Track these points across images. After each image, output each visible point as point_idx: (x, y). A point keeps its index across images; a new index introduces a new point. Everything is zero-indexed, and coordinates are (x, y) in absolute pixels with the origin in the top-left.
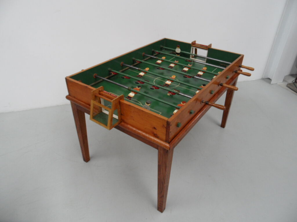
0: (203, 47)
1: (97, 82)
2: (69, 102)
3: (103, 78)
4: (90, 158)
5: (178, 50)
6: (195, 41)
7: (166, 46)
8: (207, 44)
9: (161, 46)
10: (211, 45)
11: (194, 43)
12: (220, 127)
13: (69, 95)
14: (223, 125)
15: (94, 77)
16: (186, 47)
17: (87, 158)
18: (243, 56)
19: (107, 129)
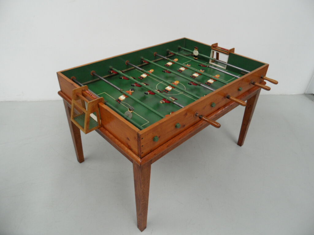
0: (224, 51)
1: (95, 80)
2: (61, 98)
3: (101, 77)
4: (85, 159)
5: (196, 53)
6: (217, 44)
7: (185, 48)
8: (229, 48)
9: (179, 46)
10: (233, 50)
11: (215, 46)
12: (236, 145)
13: (61, 91)
14: (240, 143)
15: (92, 75)
16: (205, 49)
17: (81, 159)
18: (268, 66)
19: (84, 132)
